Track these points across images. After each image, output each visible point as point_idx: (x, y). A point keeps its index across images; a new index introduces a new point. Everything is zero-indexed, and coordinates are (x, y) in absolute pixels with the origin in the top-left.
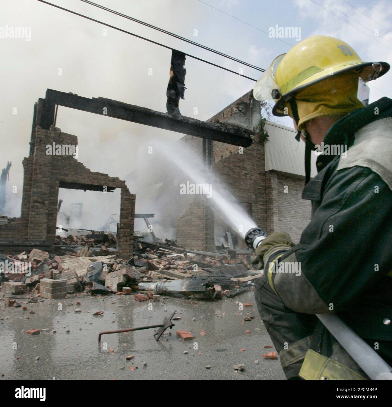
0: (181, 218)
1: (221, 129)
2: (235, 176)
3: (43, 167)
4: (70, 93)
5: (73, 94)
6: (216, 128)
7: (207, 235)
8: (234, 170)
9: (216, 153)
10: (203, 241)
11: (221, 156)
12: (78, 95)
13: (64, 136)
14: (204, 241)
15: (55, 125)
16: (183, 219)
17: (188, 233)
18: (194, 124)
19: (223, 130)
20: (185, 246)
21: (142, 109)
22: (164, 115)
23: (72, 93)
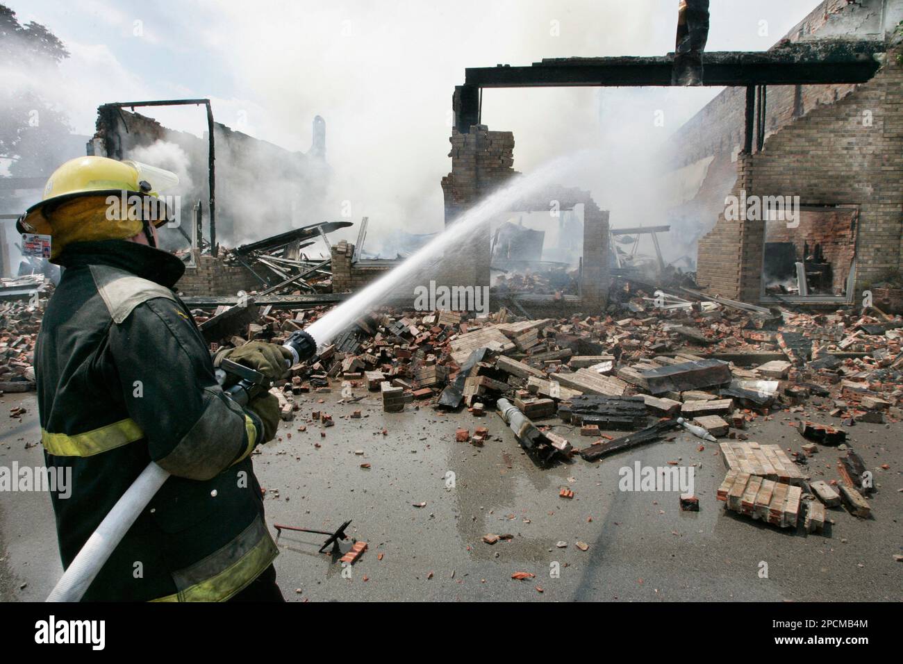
0: (704, 237)
1: (793, 58)
2: (820, 153)
3: (464, 188)
4: (498, 65)
5: (503, 65)
6: (781, 59)
7: (745, 271)
8: (819, 140)
9: (806, 97)
10: (737, 282)
11: (815, 101)
12: (511, 66)
13: (492, 137)
14: (739, 281)
15: (480, 123)
16: (708, 240)
17: (715, 264)
18: (728, 63)
19: (796, 60)
20: (708, 286)
21: (618, 61)
22: (661, 60)
23: (501, 65)
